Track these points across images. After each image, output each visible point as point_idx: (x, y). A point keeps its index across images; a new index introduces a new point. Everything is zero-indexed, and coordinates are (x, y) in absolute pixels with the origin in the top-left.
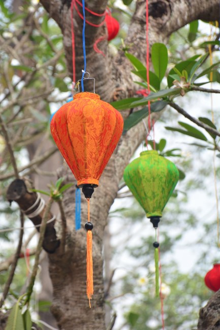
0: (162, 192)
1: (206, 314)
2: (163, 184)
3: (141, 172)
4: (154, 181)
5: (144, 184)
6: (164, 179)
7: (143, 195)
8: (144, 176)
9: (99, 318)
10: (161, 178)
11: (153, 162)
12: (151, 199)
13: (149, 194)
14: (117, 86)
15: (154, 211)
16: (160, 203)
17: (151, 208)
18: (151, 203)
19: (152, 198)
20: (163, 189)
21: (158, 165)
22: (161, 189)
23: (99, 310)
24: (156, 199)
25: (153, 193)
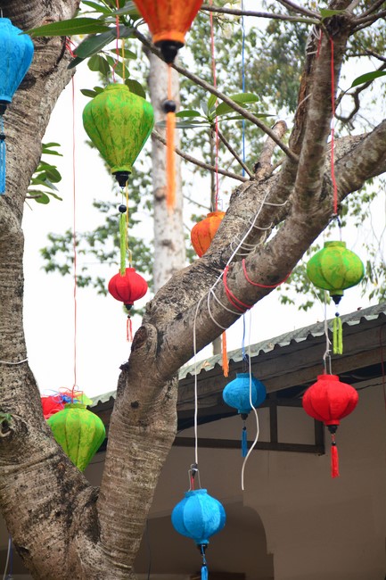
0: (135, 140)
1: (155, 308)
2: (137, 129)
3: (108, 109)
4: (125, 124)
5: (112, 127)
6: (138, 123)
7: (109, 142)
8: (112, 117)
9: (17, 310)
10: (135, 120)
11: (125, 98)
12: (120, 149)
13: (118, 142)
14: (48, 15)
15: (121, 165)
16: (130, 154)
17: (119, 160)
18: (119, 154)
19: (122, 147)
20: (136, 135)
21: (131, 103)
22: (133, 136)
23: (17, 301)
24: (126, 148)
25: (124, 140)
